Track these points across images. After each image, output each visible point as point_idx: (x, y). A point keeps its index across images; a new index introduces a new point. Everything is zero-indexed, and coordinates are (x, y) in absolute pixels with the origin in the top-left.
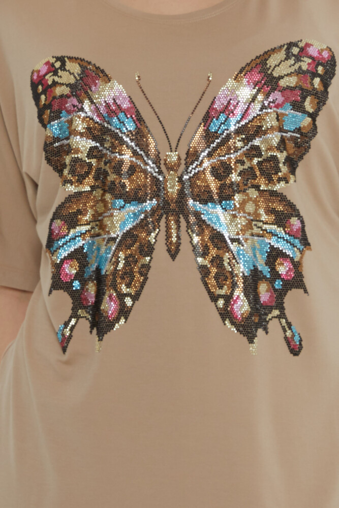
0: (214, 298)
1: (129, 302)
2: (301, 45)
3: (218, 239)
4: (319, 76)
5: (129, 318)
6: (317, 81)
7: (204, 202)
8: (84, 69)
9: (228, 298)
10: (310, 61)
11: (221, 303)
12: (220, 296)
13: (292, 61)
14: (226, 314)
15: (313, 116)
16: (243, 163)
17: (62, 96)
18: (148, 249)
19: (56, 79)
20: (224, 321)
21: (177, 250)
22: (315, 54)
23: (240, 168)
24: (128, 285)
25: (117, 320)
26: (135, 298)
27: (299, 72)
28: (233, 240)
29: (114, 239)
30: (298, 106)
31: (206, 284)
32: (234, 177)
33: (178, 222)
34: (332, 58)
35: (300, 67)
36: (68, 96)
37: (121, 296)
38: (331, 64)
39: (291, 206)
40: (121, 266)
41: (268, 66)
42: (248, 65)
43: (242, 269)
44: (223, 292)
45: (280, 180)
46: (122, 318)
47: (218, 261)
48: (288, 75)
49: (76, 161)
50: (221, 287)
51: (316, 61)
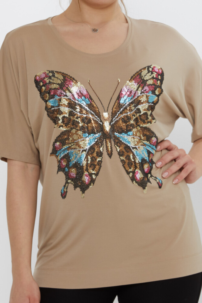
0: (128, 173)
1: (94, 177)
2: (152, 67)
3: (127, 148)
4: (159, 80)
5: (95, 183)
6: (159, 82)
7: (120, 133)
8: (64, 77)
9: (134, 172)
10: (156, 73)
11: (131, 175)
12: (131, 172)
13: (150, 74)
14: (133, 179)
15: (158, 96)
16: (134, 116)
17: (55, 89)
18: (100, 154)
19: (51, 81)
20: (133, 182)
21: (111, 154)
22: (157, 71)
23: (134, 118)
24: (93, 170)
25: (90, 184)
26: (97, 175)
27: (153, 78)
28: (133, 148)
29: (85, 151)
30: (153, 92)
31: (124, 167)
32: (132, 122)
33: (110, 142)
34: (163, 72)
35: (153, 76)
36: (58, 89)
37: (91, 175)
38: (162, 75)
39: (153, 133)
40: (89, 162)
41: (142, 76)
42: (134, 75)
43: (138, 160)
44: (131, 170)
45: (148, 122)
46: (92, 183)
47: (128, 157)
48: (150, 79)
49: (64, 117)
50: (130, 168)
51: (158, 74)
